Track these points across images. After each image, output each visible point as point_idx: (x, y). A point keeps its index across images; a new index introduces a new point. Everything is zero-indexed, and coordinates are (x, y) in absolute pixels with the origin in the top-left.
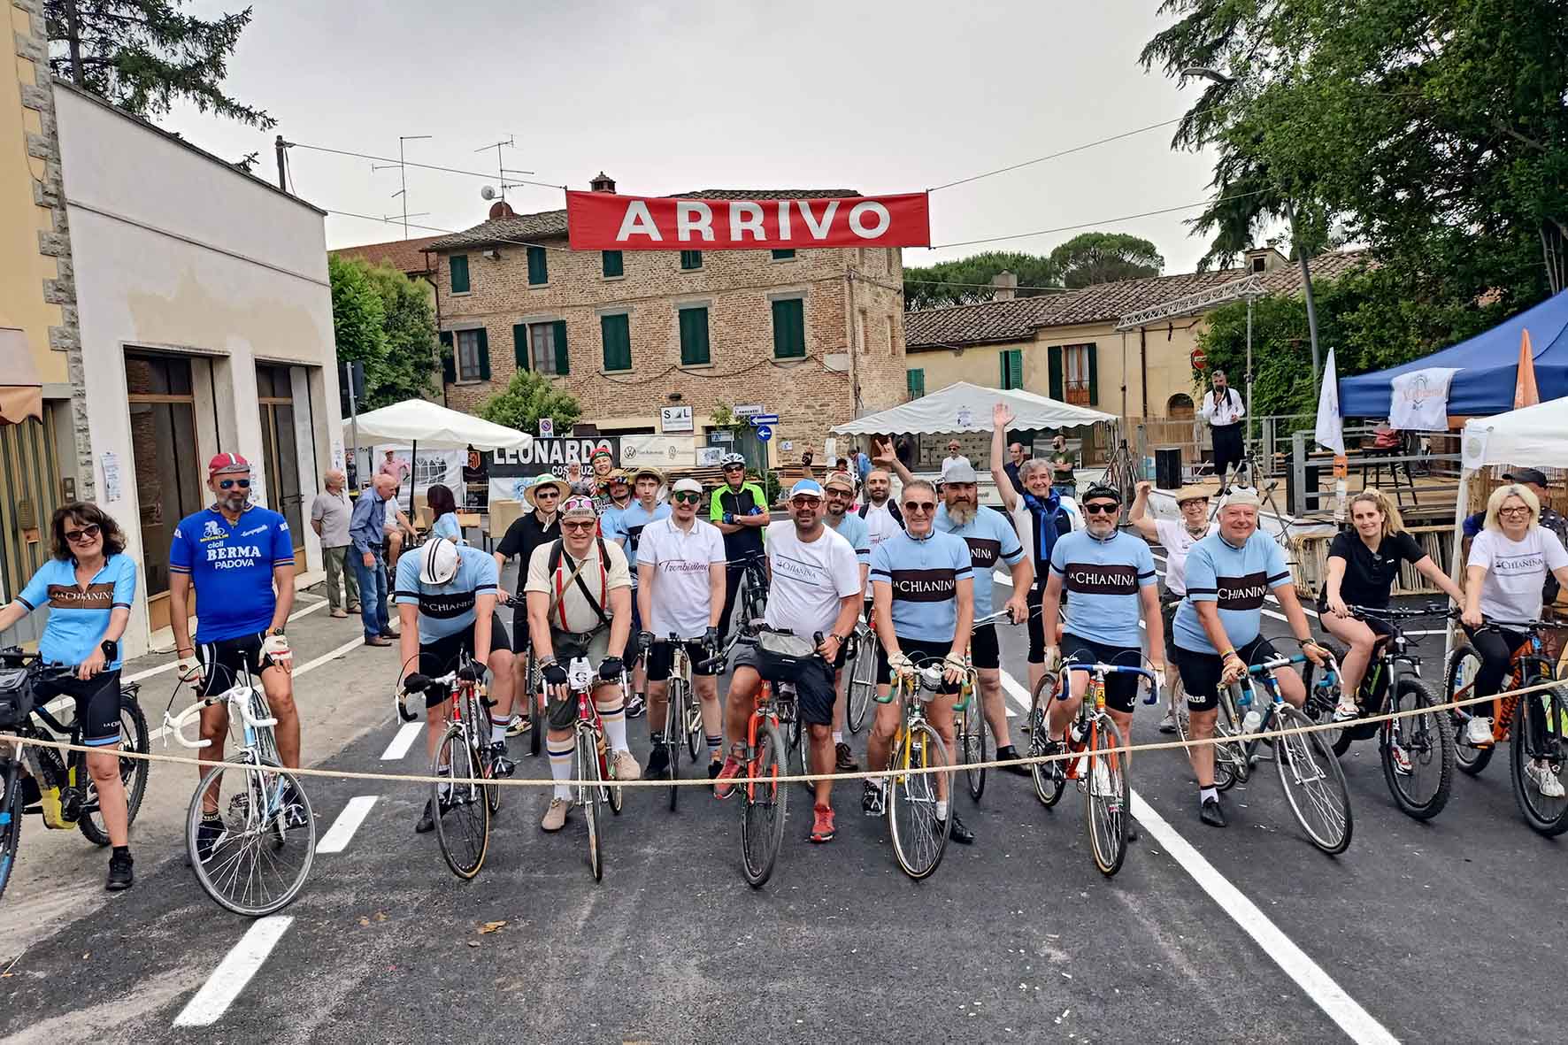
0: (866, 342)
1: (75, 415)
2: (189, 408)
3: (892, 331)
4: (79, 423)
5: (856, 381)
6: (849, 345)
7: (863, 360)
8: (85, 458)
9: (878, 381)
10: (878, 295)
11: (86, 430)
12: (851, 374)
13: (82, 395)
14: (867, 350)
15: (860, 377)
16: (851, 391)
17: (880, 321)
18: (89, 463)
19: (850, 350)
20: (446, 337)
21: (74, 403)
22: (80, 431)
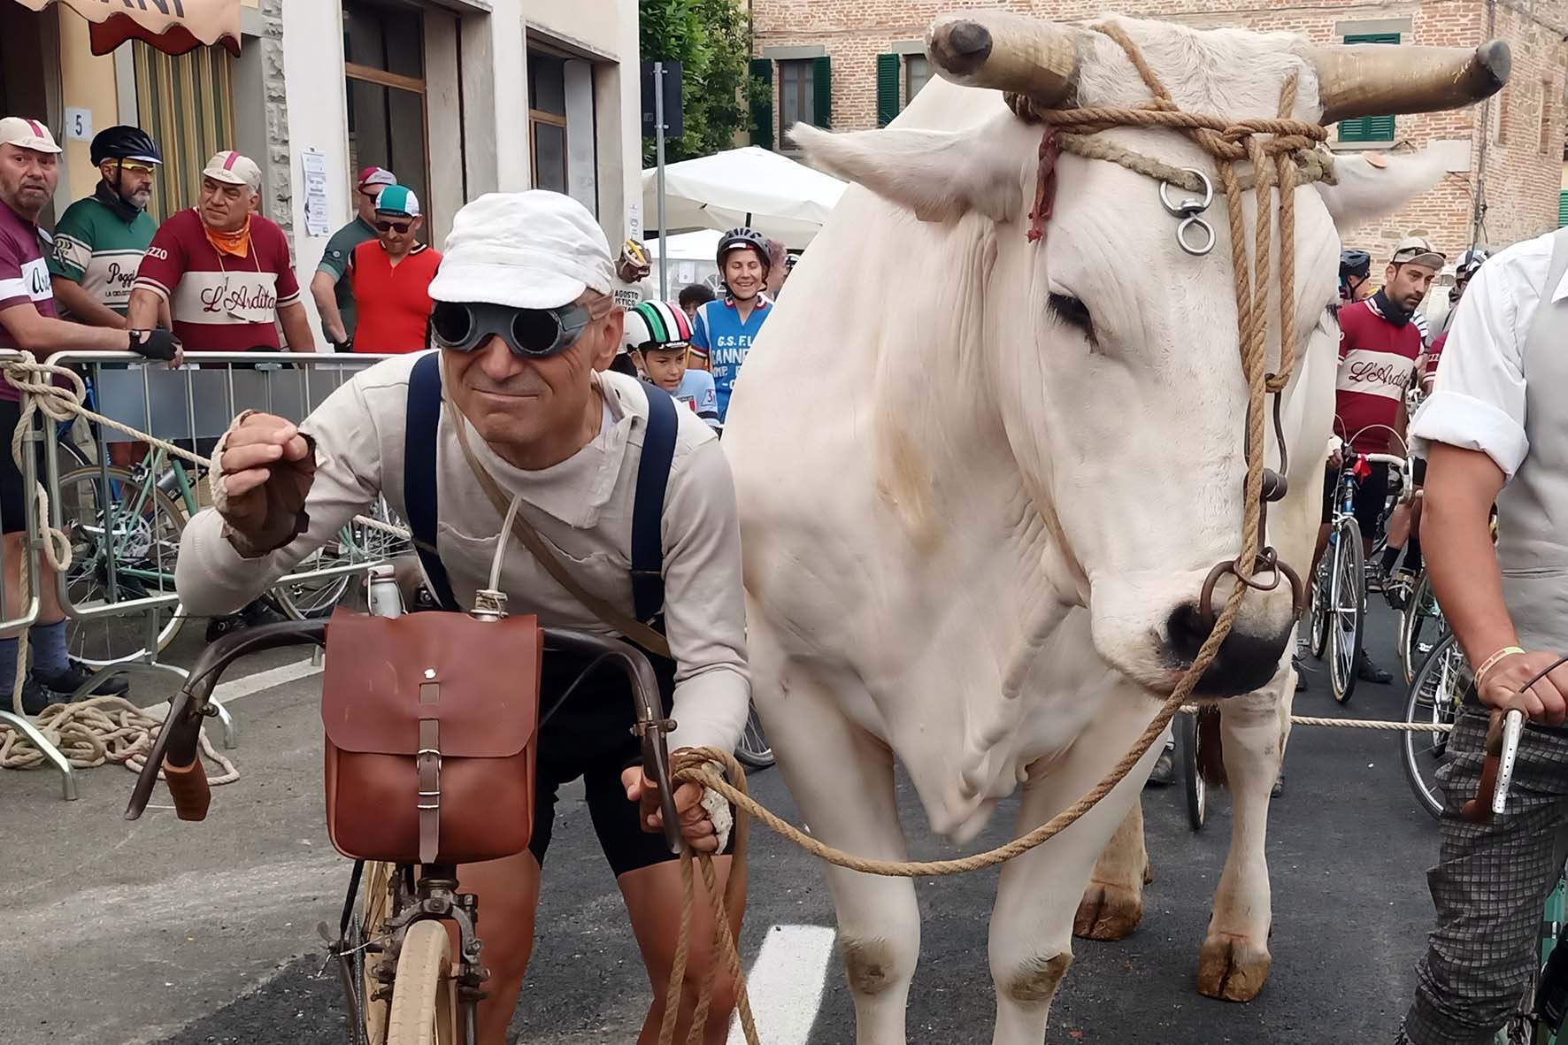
0: (1503, 124)
1: (267, 71)
2: (417, 104)
3: (1547, 109)
4: (272, 84)
5: (1480, 191)
6: (1477, 124)
7: (1496, 155)
8: (278, 149)
9: (1515, 198)
10: (1532, 38)
11: (281, 99)
12: (1473, 179)
13: (277, 34)
14: (1503, 139)
15: (1488, 185)
16: (1471, 211)
17: (1529, 89)
18: (285, 160)
19: (1476, 133)
20: (761, 68)
21: (266, 45)
22: (272, 99)
